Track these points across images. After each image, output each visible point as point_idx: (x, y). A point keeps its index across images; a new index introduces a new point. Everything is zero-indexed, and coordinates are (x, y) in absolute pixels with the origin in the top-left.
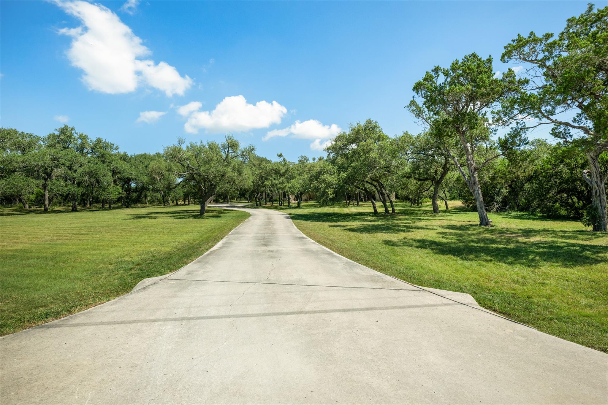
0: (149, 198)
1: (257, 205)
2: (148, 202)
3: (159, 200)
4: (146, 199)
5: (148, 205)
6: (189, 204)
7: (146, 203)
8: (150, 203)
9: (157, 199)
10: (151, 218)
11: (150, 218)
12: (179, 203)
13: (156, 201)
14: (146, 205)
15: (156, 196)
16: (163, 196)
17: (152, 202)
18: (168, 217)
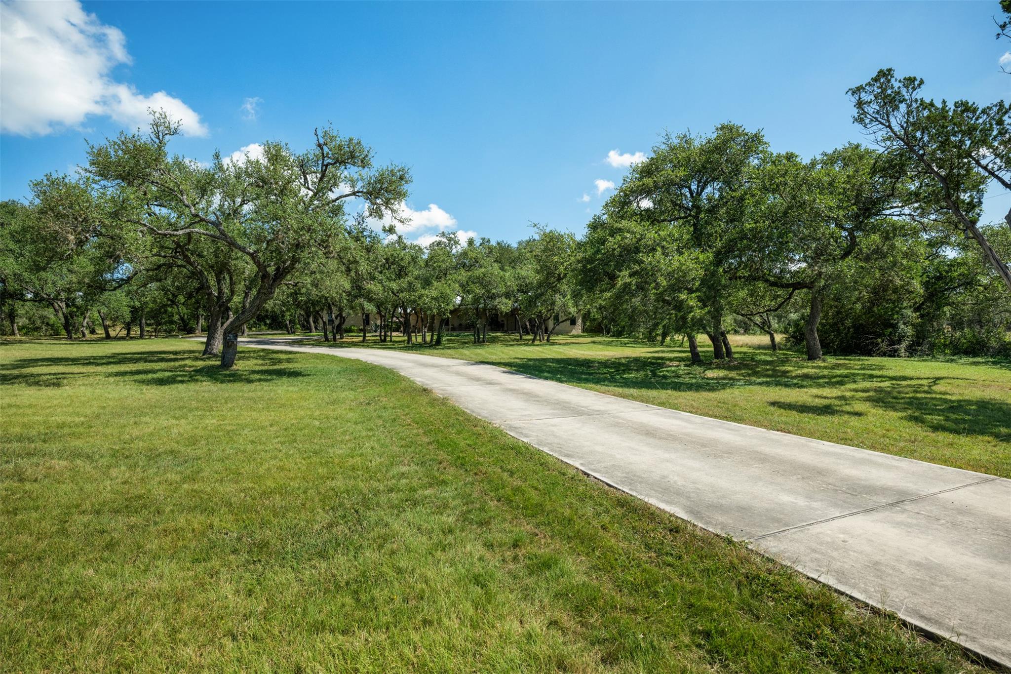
0: (22, 321)
1: (327, 339)
2: (19, 329)
3: (53, 326)
4: (12, 322)
5: (18, 337)
6: (141, 337)
7: (13, 334)
8: (25, 334)
9: (48, 324)
10: (37, 383)
11: (35, 381)
12: (112, 333)
13: (44, 328)
14: (11, 338)
15: (42, 317)
16: (66, 317)
17: (32, 330)
18: (110, 375)
